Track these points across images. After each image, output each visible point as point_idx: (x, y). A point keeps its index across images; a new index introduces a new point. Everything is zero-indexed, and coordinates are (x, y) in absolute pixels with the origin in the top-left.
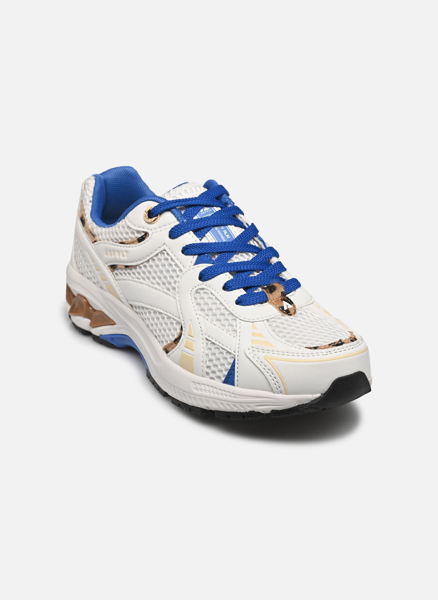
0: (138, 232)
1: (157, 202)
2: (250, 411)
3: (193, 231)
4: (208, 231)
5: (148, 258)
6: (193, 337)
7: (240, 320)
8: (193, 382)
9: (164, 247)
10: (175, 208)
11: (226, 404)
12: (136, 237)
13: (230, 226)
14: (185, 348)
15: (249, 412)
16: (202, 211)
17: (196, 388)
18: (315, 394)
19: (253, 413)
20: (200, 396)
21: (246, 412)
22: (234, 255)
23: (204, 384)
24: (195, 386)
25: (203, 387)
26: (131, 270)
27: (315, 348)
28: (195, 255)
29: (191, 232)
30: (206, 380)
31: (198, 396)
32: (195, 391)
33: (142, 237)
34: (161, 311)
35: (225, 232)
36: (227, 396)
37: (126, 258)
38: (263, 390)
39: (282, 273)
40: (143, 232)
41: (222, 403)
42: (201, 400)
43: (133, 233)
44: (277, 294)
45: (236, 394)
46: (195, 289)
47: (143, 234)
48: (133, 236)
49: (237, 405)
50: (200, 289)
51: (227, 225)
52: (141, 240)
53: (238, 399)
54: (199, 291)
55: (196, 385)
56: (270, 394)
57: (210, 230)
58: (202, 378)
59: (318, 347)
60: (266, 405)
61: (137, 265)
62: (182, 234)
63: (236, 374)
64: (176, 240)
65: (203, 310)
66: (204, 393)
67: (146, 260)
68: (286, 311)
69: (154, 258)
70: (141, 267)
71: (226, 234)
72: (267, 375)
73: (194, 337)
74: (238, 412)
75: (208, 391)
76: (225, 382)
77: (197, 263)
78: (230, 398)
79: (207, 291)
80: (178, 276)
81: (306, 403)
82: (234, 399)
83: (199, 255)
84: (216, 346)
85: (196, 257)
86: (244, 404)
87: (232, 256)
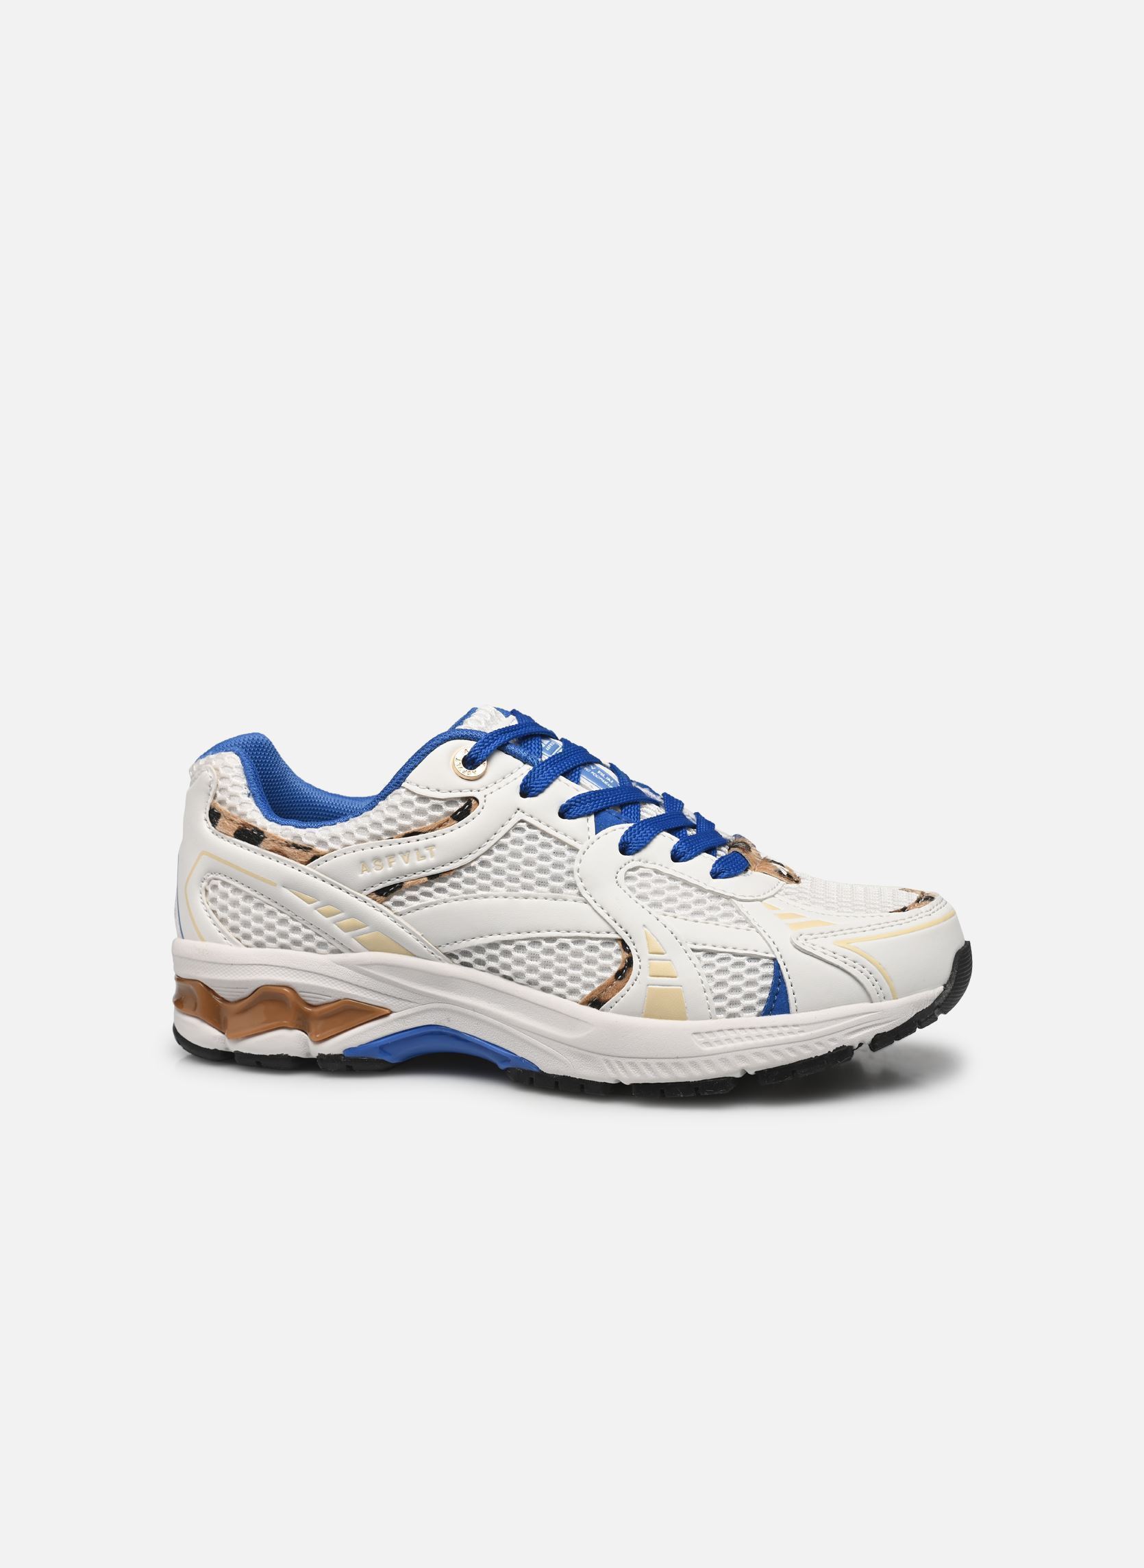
0: (450, 802)
1: (474, 740)
2: (837, 1049)
3: (562, 775)
4: (580, 775)
5: (488, 845)
6: (663, 954)
7: (742, 901)
8: (695, 1034)
9: (520, 816)
10: (508, 743)
11: (786, 1049)
12: (447, 813)
14: (653, 978)
15: (834, 1051)
16: (543, 745)
17: (706, 1043)
18: (936, 988)
19: (842, 1050)
20: (721, 1053)
21: (829, 1052)
23: (722, 1030)
24: (703, 1039)
25: (721, 1036)
26: (445, 880)
27: (904, 909)
28: (589, 815)
29: (561, 777)
30: (722, 1021)
31: (715, 1056)
32: (707, 1049)
33: (461, 809)
34: (553, 934)
35: (601, 773)
36: (784, 1035)
37: (431, 860)
38: (851, 1003)
40: (463, 799)
41: (776, 1052)
42: (725, 1060)
43: (436, 807)
45: (802, 1025)
46: (622, 873)
47: (462, 804)
48: (438, 813)
49: (810, 1043)
50: (629, 870)
52: (460, 816)
53: (809, 1033)
54: (630, 873)
55: (703, 1037)
56: (867, 1006)
58: (710, 1021)
60: (864, 1028)
61: (461, 867)
62: (549, 784)
63: (790, 990)
64: (541, 796)
65: (656, 905)
66: (729, 1046)
67: (484, 849)
69: (504, 841)
70: (474, 867)
71: (605, 777)
72: (855, 972)
73: (666, 953)
74: (811, 1058)
75: (736, 1038)
76: (768, 1011)
77: (599, 828)
78: (791, 1037)
79: (645, 871)
80: (572, 861)
81: (928, 1006)
82: (802, 1035)
83: (596, 813)
84: (719, 956)
85: (592, 818)
86: (823, 1038)
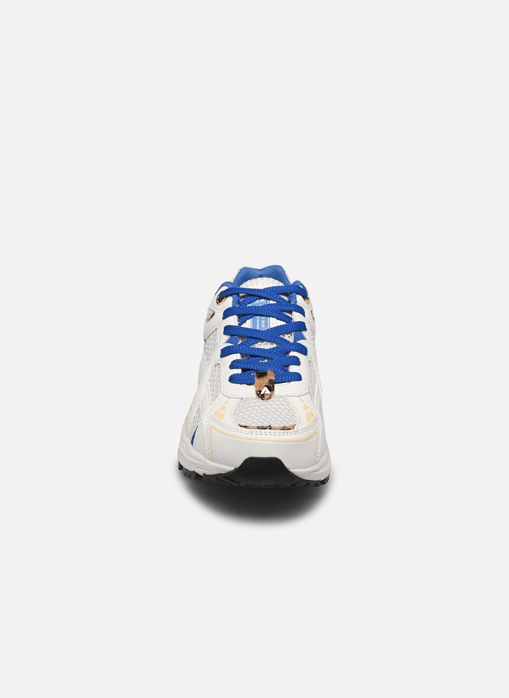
1: (227, 286)
4: (251, 318)
6: (195, 402)
7: (223, 394)
8: (182, 439)
9: (218, 326)
13: (272, 318)
14: (189, 410)
16: (257, 301)
17: (181, 445)
18: (231, 467)
22: (259, 342)
23: (185, 443)
25: (184, 445)
27: (245, 427)
28: (229, 335)
29: (236, 316)
30: (187, 440)
31: (180, 452)
32: (180, 448)
33: (212, 315)
35: (263, 322)
36: (187, 455)
38: (202, 455)
39: (290, 366)
41: (184, 461)
44: (265, 381)
46: (215, 363)
47: (213, 313)
51: (269, 317)
52: (211, 318)
54: (216, 365)
55: (182, 442)
56: (204, 459)
57: (252, 317)
58: (187, 437)
59: (248, 427)
60: (202, 468)
62: (230, 316)
63: (195, 437)
64: (225, 319)
65: (211, 381)
67: (208, 335)
68: (261, 395)
69: (212, 334)
71: (263, 324)
72: (206, 441)
74: (188, 470)
76: (192, 443)
77: (228, 342)
79: (219, 366)
80: (214, 351)
81: (224, 473)
82: (188, 458)
83: (232, 336)
84: (200, 412)
85: (229, 337)
86: (191, 464)
87: (257, 343)
